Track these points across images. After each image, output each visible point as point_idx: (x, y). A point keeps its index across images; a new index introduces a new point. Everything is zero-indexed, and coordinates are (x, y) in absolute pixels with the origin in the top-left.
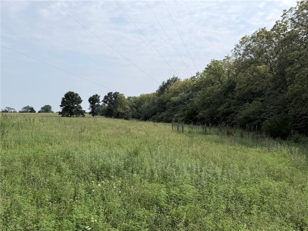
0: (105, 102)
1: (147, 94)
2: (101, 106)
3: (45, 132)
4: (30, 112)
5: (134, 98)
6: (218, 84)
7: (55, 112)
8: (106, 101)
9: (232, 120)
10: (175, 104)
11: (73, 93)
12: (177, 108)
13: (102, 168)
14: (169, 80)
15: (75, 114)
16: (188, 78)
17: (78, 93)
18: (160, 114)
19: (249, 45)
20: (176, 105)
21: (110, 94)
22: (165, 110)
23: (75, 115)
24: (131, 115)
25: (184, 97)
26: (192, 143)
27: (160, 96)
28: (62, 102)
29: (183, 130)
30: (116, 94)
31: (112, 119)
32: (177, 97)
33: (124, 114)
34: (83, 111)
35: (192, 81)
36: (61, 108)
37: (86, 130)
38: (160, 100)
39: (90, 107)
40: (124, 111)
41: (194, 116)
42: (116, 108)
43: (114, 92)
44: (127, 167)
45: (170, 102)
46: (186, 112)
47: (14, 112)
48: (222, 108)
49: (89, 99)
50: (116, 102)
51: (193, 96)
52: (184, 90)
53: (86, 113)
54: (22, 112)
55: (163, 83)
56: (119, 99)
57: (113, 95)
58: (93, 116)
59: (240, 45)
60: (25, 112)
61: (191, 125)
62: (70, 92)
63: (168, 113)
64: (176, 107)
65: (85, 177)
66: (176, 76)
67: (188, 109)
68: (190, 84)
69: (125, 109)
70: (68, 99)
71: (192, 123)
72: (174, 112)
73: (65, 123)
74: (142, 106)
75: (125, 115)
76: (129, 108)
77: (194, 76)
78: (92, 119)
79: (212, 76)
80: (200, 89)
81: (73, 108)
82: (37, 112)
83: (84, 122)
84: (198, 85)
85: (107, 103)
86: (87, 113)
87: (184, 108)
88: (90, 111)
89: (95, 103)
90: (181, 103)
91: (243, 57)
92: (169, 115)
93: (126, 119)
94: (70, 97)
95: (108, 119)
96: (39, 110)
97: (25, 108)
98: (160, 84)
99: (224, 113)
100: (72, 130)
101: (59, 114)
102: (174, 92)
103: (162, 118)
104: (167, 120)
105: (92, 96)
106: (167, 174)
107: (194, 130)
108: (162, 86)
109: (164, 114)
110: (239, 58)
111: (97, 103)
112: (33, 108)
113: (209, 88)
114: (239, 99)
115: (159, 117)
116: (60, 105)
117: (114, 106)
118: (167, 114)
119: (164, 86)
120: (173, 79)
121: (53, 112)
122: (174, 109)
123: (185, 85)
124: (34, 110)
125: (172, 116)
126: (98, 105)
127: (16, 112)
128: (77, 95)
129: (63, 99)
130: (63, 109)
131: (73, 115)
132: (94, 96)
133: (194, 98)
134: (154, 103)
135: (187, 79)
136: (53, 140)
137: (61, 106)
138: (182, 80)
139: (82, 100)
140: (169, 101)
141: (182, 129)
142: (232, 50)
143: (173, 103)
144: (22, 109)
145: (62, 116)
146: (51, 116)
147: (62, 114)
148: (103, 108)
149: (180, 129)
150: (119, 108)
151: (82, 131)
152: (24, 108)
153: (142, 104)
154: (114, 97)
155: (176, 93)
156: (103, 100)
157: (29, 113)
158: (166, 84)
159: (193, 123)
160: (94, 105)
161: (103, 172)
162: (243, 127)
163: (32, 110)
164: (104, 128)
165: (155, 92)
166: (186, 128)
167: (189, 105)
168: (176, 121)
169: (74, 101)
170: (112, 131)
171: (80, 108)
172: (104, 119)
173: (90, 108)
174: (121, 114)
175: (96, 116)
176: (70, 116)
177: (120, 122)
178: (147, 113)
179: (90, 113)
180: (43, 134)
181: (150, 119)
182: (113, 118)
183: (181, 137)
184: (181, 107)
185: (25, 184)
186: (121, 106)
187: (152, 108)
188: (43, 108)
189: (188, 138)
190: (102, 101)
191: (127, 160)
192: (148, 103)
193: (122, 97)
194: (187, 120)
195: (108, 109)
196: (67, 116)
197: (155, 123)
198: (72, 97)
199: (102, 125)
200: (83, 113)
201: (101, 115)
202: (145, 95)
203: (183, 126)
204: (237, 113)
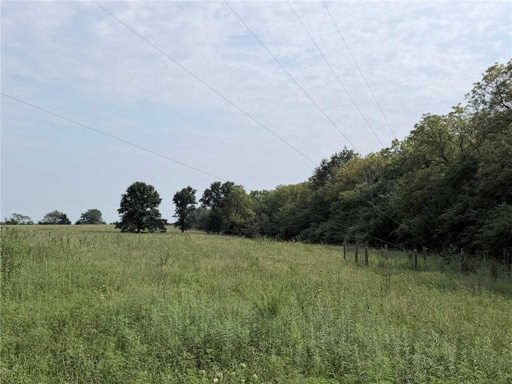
0: (205, 201)
1: (289, 185)
2: (199, 210)
3: (92, 265)
4: (60, 223)
5: (264, 194)
6: (439, 163)
7: (108, 223)
8: (208, 200)
9: (472, 240)
10: (349, 205)
11: (144, 184)
12: (352, 213)
13: (207, 341)
14: (336, 157)
15: (148, 227)
16: (375, 152)
17: (152, 185)
18: (317, 227)
19: (504, 84)
20: (352, 208)
21: (215, 186)
22: (327, 217)
23: (146, 229)
24: (258, 228)
25: (367, 192)
26: (387, 288)
27: (316, 189)
28: (122, 203)
29: (367, 261)
30: (228, 187)
31: (219, 236)
32: (353, 191)
33: (243, 227)
34: (163, 220)
35: (384, 157)
36: (121, 214)
37: (170, 260)
38: (317, 197)
39: (177, 212)
40: (243, 221)
41: (390, 231)
42: (227, 214)
43: (223, 182)
44: (255, 339)
45: (338, 202)
46: (372, 222)
47: (28, 224)
48: (448, 214)
49: (175, 196)
50: (228, 202)
51: (386, 188)
52: (368, 176)
53: (168, 224)
54: (45, 224)
55: (324, 163)
56: (233, 196)
57: (221, 188)
58: (183, 231)
59: (484, 83)
60: (50, 223)
61: (385, 250)
62: (137, 183)
63: (334, 224)
64: (352, 211)
65: (172, 360)
66: (349, 149)
67: (377, 217)
68: (379, 164)
69: (245, 215)
70: (134, 198)
71: (386, 246)
72: (347, 223)
73: (129, 246)
74: (281, 209)
75: (246, 228)
76: (254, 214)
77: (388, 149)
78: (180, 237)
79: (425, 148)
80: (401, 175)
81: (143, 214)
82: (73, 223)
83: (165, 243)
84: (396, 166)
85: (209, 205)
86: (171, 224)
87: (368, 214)
88: (176, 220)
89: (187, 204)
90: (360, 203)
91: (491, 107)
92: (337, 228)
93: (249, 236)
94: (138, 193)
95: (212, 236)
96: (77, 220)
97: (50, 215)
98: (318, 165)
99: (453, 224)
100: (144, 260)
101: (116, 228)
102: (346, 180)
103: (322, 234)
104: (332, 239)
105: (180, 190)
106: (340, 357)
107: (389, 260)
108: (321, 168)
109: (326, 226)
110: (483, 110)
111: (189, 205)
112: (65, 216)
113: (420, 173)
114: (485, 195)
115: (316, 231)
116: (118, 210)
117: (223, 211)
118: (332, 226)
119: (325, 168)
120: (344, 154)
121: (104, 223)
122: (347, 215)
123: (369, 167)
124: (68, 220)
125: (343, 230)
126: (192, 209)
127: (33, 224)
128: (151, 188)
129: (125, 197)
130: (124, 218)
131: (143, 229)
132: (183, 190)
133: (388, 192)
134: (304, 204)
135: (374, 155)
136: (108, 282)
137: (121, 211)
138: (363, 157)
139: (161, 200)
140: (337, 200)
141: (364, 259)
142: (468, 94)
143: (343, 203)
144: (45, 217)
145: (122, 232)
146: (100, 232)
147: (123, 227)
148: (201, 213)
149: (362, 257)
150: (233, 214)
151: (163, 262)
152: (47, 215)
153: (280, 207)
154: (224, 192)
155: (350, 183)
156: (201, 197)
157: (58, 226)
158: (329, 164)
159: (388, 244)
160: (185, 208)
161: (209, 351)
162: (496, 254)
163: (64, 220)
164: (206, 255)
165: (307, 180)
166: (374, 257)
167: (377, 208)
168: (352, 242)
169: (145, 201)
170: (222, 264)
171: (157, 214)
172: (203, 236)
173: (177, 215)
174: (238, 226)
175: (189, 231)
176: (136, 230)
177: (236, 243)
178: (291, 224)
179: (176, 224)
180: (88, 269)
181: (296, 237)
182: (222, 235)
183: (364, 276)
184: (362, 211)
185: (55, 374)
186: (237, 211)
187: (300, 215)
188: (84, 216)
189: (379, 279)
190: (200, 201)
191: (255, 325)
192: (293, 203)
193: (240, 191)
194: (375, 240)
195: (211, 216)
196: (132, 231)
197: (309, 245)
198: (143, 193)
199: (202, 249)
200: (163, 225)
201: (197, 228)
202: (287, 187)
203: (366, 252)
204: (481, 225)
